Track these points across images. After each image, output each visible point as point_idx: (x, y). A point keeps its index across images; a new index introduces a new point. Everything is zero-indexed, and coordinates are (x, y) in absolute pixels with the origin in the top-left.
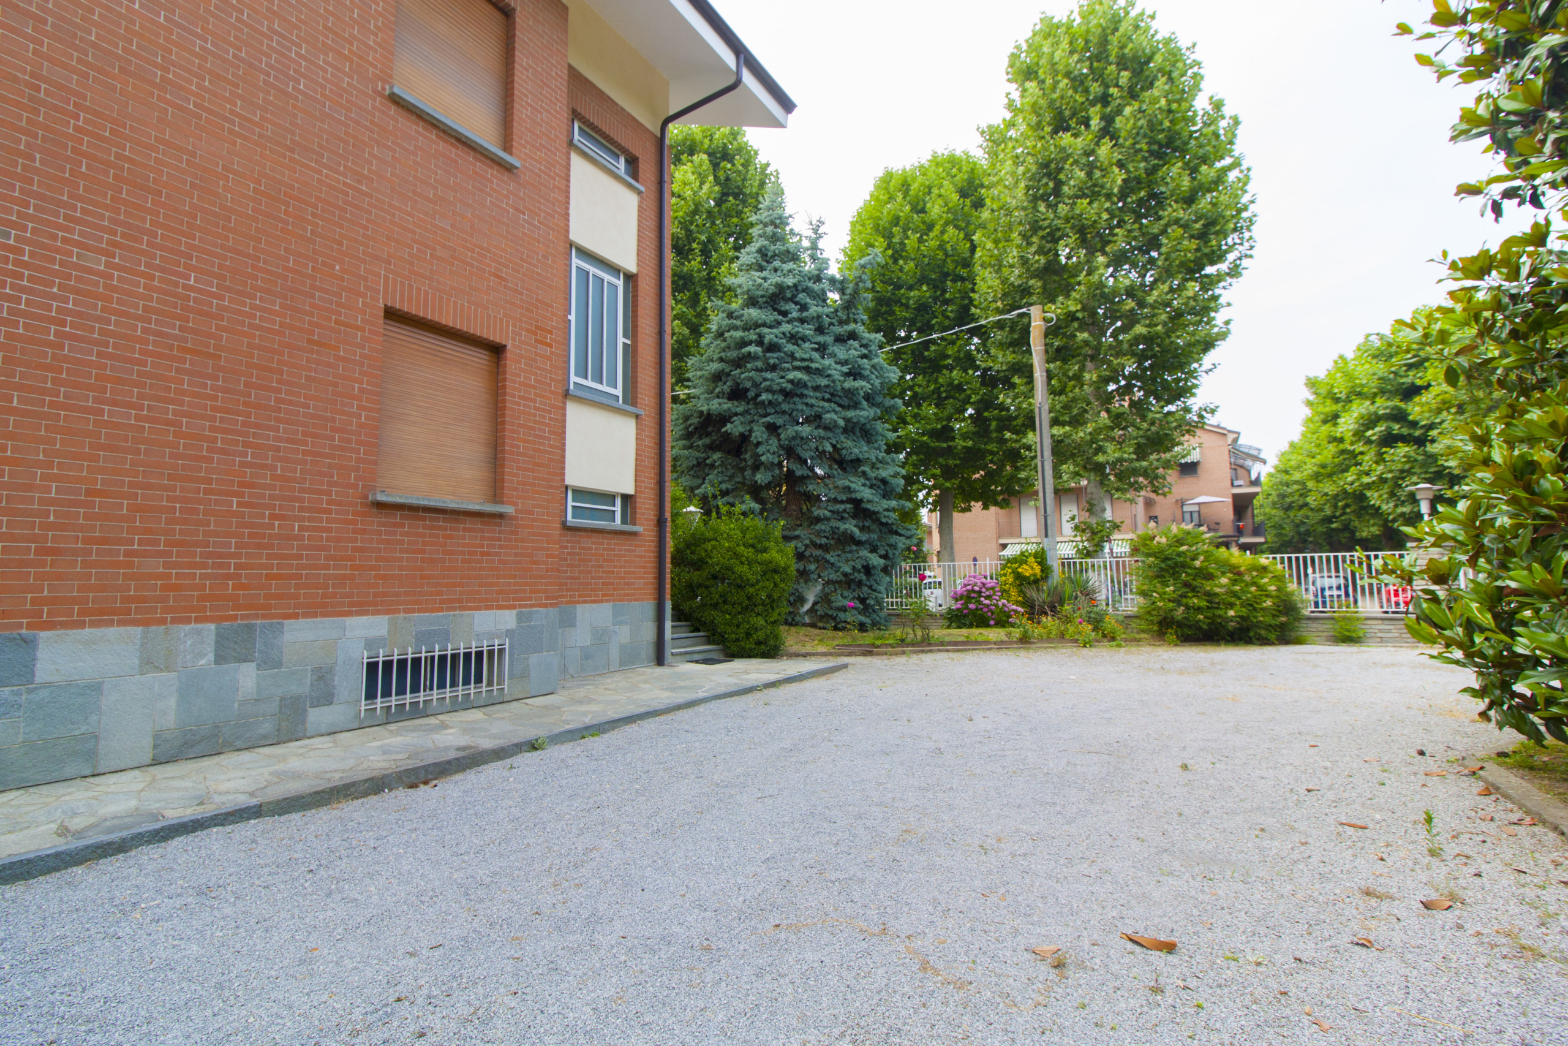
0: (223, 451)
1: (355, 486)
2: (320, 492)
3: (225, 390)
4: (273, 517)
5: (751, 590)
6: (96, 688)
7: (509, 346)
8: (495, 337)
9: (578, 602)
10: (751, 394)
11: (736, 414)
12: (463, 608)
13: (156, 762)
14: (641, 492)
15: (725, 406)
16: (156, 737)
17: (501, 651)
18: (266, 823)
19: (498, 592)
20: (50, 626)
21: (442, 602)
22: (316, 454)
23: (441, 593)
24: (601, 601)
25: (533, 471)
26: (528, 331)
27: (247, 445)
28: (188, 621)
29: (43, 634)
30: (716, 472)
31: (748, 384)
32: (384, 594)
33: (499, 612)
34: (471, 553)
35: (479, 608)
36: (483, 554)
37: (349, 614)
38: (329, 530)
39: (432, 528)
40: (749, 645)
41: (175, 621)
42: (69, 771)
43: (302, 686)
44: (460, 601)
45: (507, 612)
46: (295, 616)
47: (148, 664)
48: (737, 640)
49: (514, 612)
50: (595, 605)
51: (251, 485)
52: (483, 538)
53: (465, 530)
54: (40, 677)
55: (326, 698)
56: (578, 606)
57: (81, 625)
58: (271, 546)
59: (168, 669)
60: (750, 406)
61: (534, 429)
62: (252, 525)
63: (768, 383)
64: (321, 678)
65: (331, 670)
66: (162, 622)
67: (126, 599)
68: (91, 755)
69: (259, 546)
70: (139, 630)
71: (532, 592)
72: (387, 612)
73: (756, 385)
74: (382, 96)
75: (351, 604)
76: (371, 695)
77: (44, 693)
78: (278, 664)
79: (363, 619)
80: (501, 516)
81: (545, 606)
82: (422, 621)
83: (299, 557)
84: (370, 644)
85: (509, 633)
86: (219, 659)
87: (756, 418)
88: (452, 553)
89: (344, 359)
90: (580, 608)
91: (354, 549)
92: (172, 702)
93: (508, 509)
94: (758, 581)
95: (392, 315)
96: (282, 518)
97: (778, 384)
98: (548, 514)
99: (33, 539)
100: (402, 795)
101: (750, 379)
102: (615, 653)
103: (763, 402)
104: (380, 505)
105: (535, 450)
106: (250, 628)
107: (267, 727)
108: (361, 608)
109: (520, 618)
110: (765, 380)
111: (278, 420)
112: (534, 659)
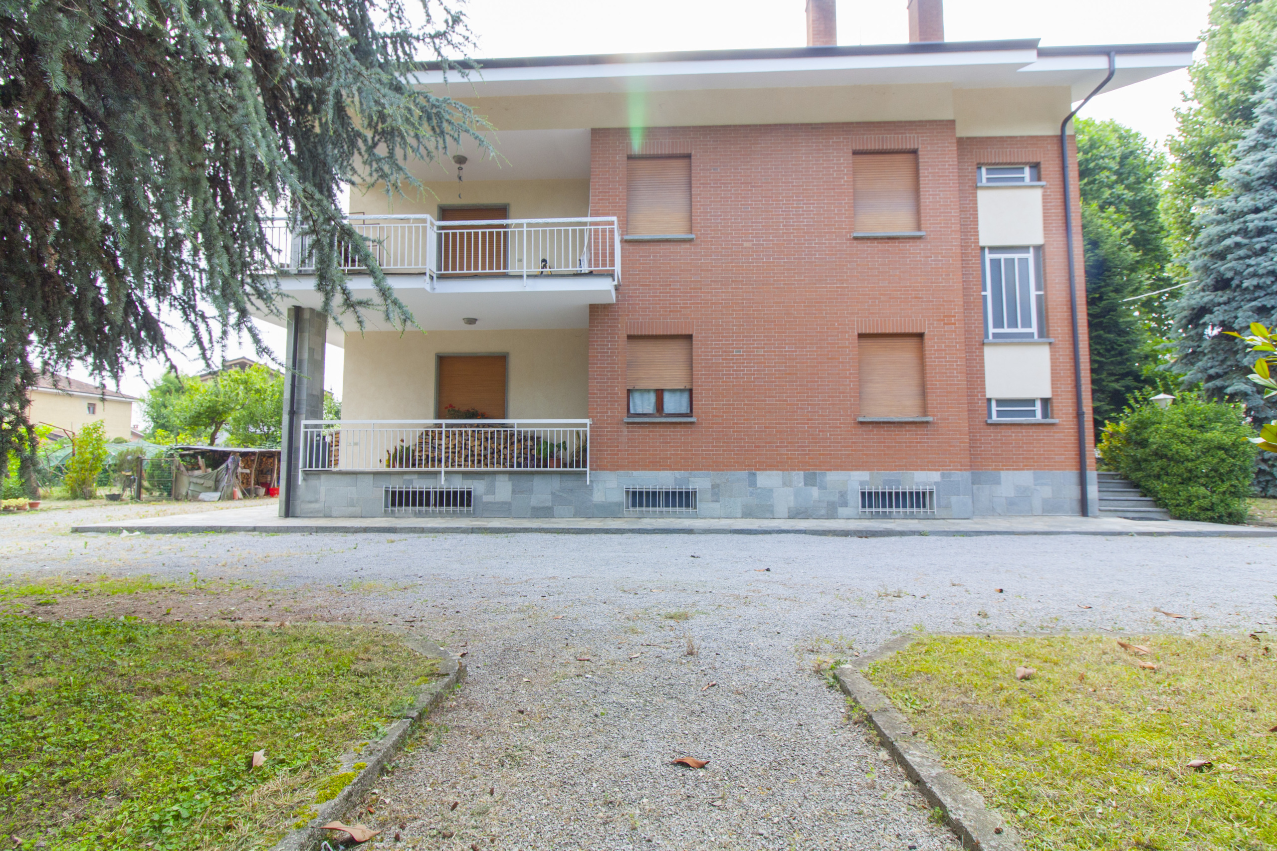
0: (801, 408)
1: (850, 416)
2: (837, 420)
3: (800, 385)
4: (820, 431)
5: (1190, 464)
6: (771, 490)
7: (926, 332)
8: (918, 330)
9: (1002, 470)
10: (1234, 283)
11: (1219, 304)
12: (907, 470)
13: (789, 518)
14: (1057, 395)
15: (1206, 299)
16: (789, 509)
17: (931, 493)
18: (807, 536)
19: (928, 462)
20: (759, 470)
21: (896, 466)
22: (834, 404)
23: (895, 462)
24: (1023, 469)
25: (947, 396)
26: (938, 320)
27: (808, 404)
28: (794, 470)
29: (758, 472)
30: (1205, 358)
31: (1229, 275)
32: (867, 462)
33: (929, 472)
34: (910, 442)
35: (917, 470)
36: (917, 442)
37: (852, 470)
38: (841, 435)
39: (888, 431)
40: (1193, 509)
41: (792, 470)
42: (767, 516)
43: (835, 498)
44: (905, 466)
45: (934, 472)
46: (830, 470)
47: (785, 484)
48: (1178, 505)
49: (939, 473)
50: (1016, 472)
51: (811, 420)
52: (916, 435)
53: (906, 431)
54: (758, 485)
55: (845, 504)
56: (1002, 472)
57: (766, 470)
58: (819, 443)
59: (790, 486)
60: (1236, 294)
61: (946, 373)
62: (812, 435)
63: (1251, 269)
64: (842, 496)
65: (846, 493)
66: (787, 470)
67: (777, 462)
68: (772, 512)
69: (816, 443)
70: (781, 472)
71: (950, 462)
72: (869, 470)
73: (1237, 273)
74: (850, 239)
75: (853, 466)
76: (864, 506)
77: (759, 491)
78: (825, 488)
79: (858, 473)
80: (927, 422)
81: (961, 470)
82: (885, 475)
83: (830, 446)
84: (862, 483)
85: (936, 483)
86: (806, 485)
87: (1242, 303)
88: (900, 442)
89: (842, 362)
90: (1003, 474)
91: (853, 443)
92: (792, 498)
93: (930, 419)
94: (1198, 457)
95: (861, 336)
96: (823, 431)
97: (1265, 267)
98: (959, 419)
99: (753, 443)
100: (856, 539)
101: (1230, 269)
102: (1037, 503)
103: (1247, 289)
104: (862, 423)
105: (947, 385)
106: (815, 474)
107: (823, 512)
108: (857, 468)
109: (943, 476)
110: (1249, 266)
111: (819, 393)
112: (954, 499)
